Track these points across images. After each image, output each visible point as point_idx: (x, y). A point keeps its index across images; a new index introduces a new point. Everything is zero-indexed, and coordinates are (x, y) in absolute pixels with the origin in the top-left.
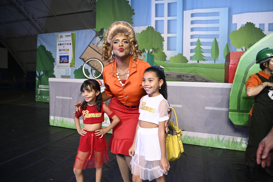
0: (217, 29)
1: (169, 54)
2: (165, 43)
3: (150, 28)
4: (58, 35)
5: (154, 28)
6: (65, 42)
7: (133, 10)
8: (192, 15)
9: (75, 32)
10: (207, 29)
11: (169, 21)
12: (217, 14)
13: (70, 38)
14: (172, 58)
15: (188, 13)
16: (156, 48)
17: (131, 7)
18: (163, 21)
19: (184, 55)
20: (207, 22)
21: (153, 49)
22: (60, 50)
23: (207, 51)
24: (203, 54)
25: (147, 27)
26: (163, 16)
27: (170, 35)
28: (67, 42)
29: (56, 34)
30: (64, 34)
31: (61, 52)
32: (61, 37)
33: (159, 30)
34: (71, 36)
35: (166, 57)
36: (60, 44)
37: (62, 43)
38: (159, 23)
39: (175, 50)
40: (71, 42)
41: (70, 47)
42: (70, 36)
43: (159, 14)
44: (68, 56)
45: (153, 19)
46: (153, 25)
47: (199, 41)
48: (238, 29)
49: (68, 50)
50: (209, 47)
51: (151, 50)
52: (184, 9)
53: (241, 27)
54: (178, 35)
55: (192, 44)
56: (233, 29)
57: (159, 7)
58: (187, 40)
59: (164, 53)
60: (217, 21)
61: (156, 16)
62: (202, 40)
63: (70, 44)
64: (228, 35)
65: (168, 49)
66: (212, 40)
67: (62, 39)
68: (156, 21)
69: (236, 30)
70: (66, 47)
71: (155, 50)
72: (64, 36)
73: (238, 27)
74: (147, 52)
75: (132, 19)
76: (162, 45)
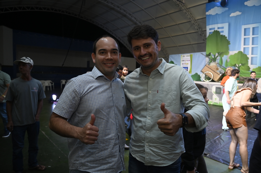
1: (252, 67)
2: (250, 61)
3: (240, 52)
4: (182, 56)
5: (243, 52)
6: (186, 60)
7: (229, 42)
9: (192, 54)
11: (252, 48)
13: (189, 57)
16: (243, 63)
17: (228, 40)
18: (248, 48)
21: (242, 64)
22: (183, 64)
25: (238, 51)
26: (249, 45)
27: (253, 56)
28: (187, 60)
29: (180, 55)
30: (185, 55)
31: (183, 65)
32: (184, 56)
33: (246, 53)
35: (250, 68)
36: (183, 61)
37: (184, 60)
38: (246, 49)
39: (256, 64)
40: (190, 59)
41: (189, 62)
42: (189, 56)
43: (246, 43)
44: (187, 68)
45: (242, 46)
46: (242, 50)
49: (188, 64)
51: (240, 65)
54: (258, 56)
57: (247, 40)
59: (248, 66)
61: (244, 45)
63: (189, 60)
65: (252, 64)
67: (184, 58)
68: (244, 48)
70: (187, 62)
71: (243, 65)
74: (238, 66)
75: (228, 47)
76: (247, 62)
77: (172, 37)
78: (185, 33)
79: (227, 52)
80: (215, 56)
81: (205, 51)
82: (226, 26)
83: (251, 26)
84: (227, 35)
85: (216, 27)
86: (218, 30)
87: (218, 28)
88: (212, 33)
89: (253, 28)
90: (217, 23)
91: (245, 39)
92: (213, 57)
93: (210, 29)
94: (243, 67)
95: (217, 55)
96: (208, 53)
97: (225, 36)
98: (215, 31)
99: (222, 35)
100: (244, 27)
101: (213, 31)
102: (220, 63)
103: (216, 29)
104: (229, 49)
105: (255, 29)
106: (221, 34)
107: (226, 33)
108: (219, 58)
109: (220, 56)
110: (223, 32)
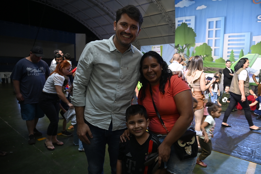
0: (243, 44)
1: (215, 58)
2: (213, 52)
3: (205, 44)
4: (152, 47)
5: (207, 44)
7: (196, 34)
8: (229, 37)
9: (162, 45)
10: (238, 44)
11: (216, 40)
12: (244, 36)
13: (160, 49)
14: (216, 60)
15: (227, 35)
16: (207, 54)
17: (194, 33)
18: (212, 40)
19: (223, 58)
20: (238, 40)
21: (206, 55)
23: (237, 56)
24: (235, 58)
25: (203, 43)
26: (212, 37)
27: (216, 48)
32: (154, 48)
33: (210, 45)
34: (160, 48)
35: (213, 59)
38: (210, 41)
39: (218, 56)
40: (160, 51)
43: (210, 36)
45: (207, 38)
46: (207, 42)
47: (232, 51)
48: (256, 44)
50: (238, 54)
51: (205, 56)
52: (225, 33)
53: (258, 43)
54: (220, 47)
55: (228, 52)
56: (253, 44)
57: (210, 32)
58: (226, 50)
59: (212, 57)
60: (244, 40)
61: (209, 37)
62: (234, 50)
63: (160, 52)
64: (250, 48)
65: (215, 55)
66: (240, 50)
67: (155, 49)
68: (208, 40)
69: (254, 45)
71: (207, 56)
72: (156, 47)
73: (256, 43)
74: (202, 57)
75: (195, 39)
76: (211, 53)
77: (144, 28)
78: (156, 25)
79: (193, 44)
80: (182, 47)
81: (174, 42)
82: (193, 18)
83: (214, 20)
84: (193, 28)
85: (184, 19)
86: (186, 22)
87: (186, 21)
88: (180, 25)
89: (217, 21)
90: (185, 16)
91: (209, 31)
92: (181, 48)
93: (179, 21)
94: (207, 58)
95: (184, 46)
96: (176, 45)
97: (191, 28)
98: (183, 23)
99: (189, 28)
100: (208, 20)
101: (181, 23)
102: (188, 55)
103: (184, 22)
104: (195, 41)
105: (218, 23)
106: (188, 26)
107: (192, 26)
108: (186, 49)
109: (187, 48)
110: (190, 24)
